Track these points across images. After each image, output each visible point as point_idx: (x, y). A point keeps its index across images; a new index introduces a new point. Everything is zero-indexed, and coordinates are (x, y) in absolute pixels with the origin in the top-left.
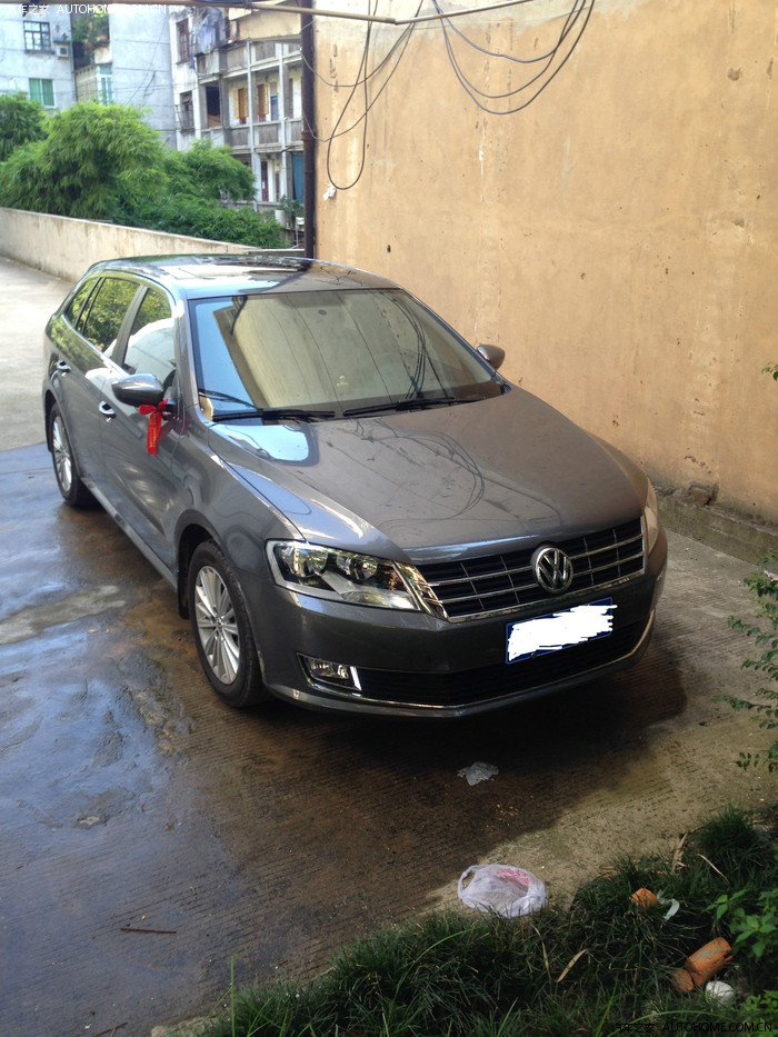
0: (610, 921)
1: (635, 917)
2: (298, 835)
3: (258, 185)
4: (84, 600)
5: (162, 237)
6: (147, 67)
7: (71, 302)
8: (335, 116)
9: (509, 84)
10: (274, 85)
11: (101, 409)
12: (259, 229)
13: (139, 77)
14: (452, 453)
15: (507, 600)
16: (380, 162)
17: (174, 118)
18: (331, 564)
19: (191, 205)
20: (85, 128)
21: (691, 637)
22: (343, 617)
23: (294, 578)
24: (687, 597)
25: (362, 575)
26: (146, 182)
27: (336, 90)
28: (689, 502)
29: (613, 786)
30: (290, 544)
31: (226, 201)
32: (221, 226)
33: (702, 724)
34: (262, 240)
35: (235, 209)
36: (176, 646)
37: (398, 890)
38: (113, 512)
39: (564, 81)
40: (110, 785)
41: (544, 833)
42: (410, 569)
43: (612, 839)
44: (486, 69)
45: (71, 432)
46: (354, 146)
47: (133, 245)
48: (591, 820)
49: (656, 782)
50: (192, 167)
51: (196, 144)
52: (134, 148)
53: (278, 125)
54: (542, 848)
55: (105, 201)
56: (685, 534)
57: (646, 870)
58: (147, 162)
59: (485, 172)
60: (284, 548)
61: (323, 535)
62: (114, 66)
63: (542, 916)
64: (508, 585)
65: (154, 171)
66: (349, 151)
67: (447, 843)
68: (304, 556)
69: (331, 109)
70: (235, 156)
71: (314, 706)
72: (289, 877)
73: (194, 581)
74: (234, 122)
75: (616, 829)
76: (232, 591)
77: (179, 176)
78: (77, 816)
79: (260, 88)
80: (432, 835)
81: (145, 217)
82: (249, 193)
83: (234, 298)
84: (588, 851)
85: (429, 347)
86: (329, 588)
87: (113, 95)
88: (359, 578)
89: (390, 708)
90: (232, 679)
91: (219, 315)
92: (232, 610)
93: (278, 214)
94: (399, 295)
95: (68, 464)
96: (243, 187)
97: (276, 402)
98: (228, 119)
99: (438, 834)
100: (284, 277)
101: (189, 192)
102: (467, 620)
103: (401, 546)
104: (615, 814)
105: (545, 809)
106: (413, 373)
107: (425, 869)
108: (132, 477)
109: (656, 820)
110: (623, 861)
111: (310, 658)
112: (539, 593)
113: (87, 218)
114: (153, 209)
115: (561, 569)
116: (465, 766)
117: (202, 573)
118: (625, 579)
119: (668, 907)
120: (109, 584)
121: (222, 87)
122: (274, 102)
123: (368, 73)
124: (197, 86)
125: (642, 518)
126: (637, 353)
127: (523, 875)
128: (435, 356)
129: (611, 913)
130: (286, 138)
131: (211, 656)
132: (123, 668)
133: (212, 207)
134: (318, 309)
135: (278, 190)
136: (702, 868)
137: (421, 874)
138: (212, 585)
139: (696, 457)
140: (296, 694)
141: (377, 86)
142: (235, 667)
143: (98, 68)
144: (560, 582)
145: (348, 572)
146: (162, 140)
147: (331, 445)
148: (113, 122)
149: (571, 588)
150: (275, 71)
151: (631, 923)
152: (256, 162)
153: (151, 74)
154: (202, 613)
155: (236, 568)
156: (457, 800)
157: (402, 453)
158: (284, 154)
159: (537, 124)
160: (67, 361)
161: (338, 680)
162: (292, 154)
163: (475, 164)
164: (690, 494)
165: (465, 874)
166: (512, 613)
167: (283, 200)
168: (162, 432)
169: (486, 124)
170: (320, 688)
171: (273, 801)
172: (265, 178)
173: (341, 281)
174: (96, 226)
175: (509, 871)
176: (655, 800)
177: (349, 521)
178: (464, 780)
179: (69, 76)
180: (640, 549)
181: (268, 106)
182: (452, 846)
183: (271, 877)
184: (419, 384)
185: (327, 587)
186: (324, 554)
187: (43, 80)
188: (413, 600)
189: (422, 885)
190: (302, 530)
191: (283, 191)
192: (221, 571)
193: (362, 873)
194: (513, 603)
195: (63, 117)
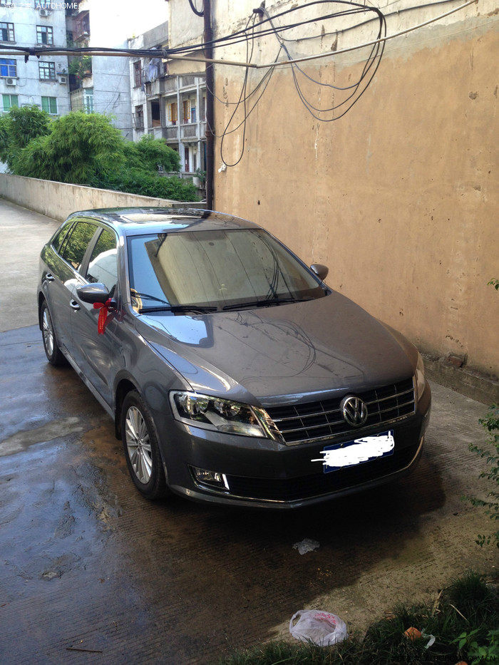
0: (389, 650)
1: (405, 647)
2: (185, 587)
3: (182, 162)
4: (56, 426)
5: (120, 195)
6: (115, 90)
7: (58, 236)
8: (226, 121)
9: (333, 103)
10: (194, 101)
11: (71, 305)
12: (182, 189)
13: (110, 96)
14: (297, 333)
15: (325, 431)
16: (254, 150)
17: (132, 121)
18: (211, 406)
19: (140, 175)
20: (75, 128)
21: (449, 455)
22: (219, 442)
23: (187, 416)
24: (447, 428)
25: (230, 414)
26: (112, 161)
27: (227, 106)
28: (449, 365)
29: (395, 557)
30: (185, 393)
31: (162, 172)
32: (158, 187)
33: (455, 515)
34: (184, 196)
35: (168, 177)
36: (114, 458)
37: (250, 626)
38: (79, 370)
39: (366, 101)
40: (64, 551)
41: (349, 588)
42: (262, 411)
43: (393, 593)
44: (319, 93)
45: (54, 318)
46: (238, 139)
47: (102, 199)
48: (379, 580)
49: (424, 554)
50: (141, 151)
51: (144, 138)
52: (104, 141)
53: (195, 125)
54: (346, 599)
55: (86, 173)
56: (447, 386)
57: (415, 614)
58: (112, 149)
59: (318, 156)
60: (181, 396)
61: (209, 388)
62: (95, 89)
63: (344, 646)
64: (325, 421)
65: (116, 154)
66: (234, 143)
67: (283, 595)
68: (193, 401)
69: (224, 117)
70: (168, 145)
71: (198, 499)
72: (178, 617)
73: (125, 416)
74: (169, 123)
75: (396, 586)
76: (148, 423)
77: (133, 156)
78: (42, 572)
79: (185, 103)
80: (274, 589)
81: (111, 182)
82: (176, 168)
83: (159, 235)
84: (377, 601)
85: (281, 265)
86: (209, 422)
87: (94, 107)
88: (228, 416)
89: (250, 502)
90: (147, 480)
91: (148, 245)
92: (148, 436)
93: (195, 180)
94: (262, 233)
95: (51, 338)
96: (173, 164)
97: (184, 300)
98: (165, 122)
99: (278, 588)
100: (192, 222)
101: (139, 166)
102: (301, 444)
103: (255, 396)
104: (396, 575)
105: (349, 572)
106: (271, 282)
107: (268, 612)
108: (90, 347)
109: (423, 580)
110: (399, 608)
111: (196, 468)
112: (345, 426)
113: (75, 183)
114: (116, 177)
115: (360, 411)
116: (298, 542)
117: (130, 410)
118: (404, 417)
119: (428, 640)
120: (73, 416)
121: (161, 102)
122: (193, 111)
123: (247, 96)
124: (146, 102)
125: (414, 378)
126: (414, 270)
127: (333, 617)
128: (284, 271)
129: (390, 644)
130: (200, 133)
131: (135, 465)
132: (79, 472)
133: (153, 175)
134: (209, 242)
135: (195, 165)
136: (452, 613)
137: (266, 616)
138: (136, 418)
139: (453, 336)
140: (188, 492)
141: (252, 103)
142: (149, 472)
143: (85, 91)
144: (359, 420)
145: (222, 412)
146: (123, 135)
147: (221, 328)
148: (92, 124)
149: (367, 423)
150: (194, 92)
151: (403, 651)
152: (182, 148)
153: (117, 94)
154: (129, 436)
155: (150, 408)
156: (292, 565)
157: (266, 333)
158: (199, 143)
159: (350, 126)
160: (52, 273)
161: (215, 482)
162: (203, 143)
163: (312, 151)
164: (449, 360)
165: (294, 616)
166: (329, 439)
167: (198, 171)
168: (108, 320)
169: (318, 126)
170: (204, 488)
171: (170, 564)
172: (187, 158)
173: (227, 224)
174: (80, 188)
175: (323, 614)
176: (423, 566)
177: (223, 380)
178: (297, 551)
179: (67, 95)
180: (412, 398)
181: (190, 114)
182: (287, 597)
183: (166, 616)
184: (275, 289)
185: (208, 422)
186: (206, 400)
187: (50, 97)
188: (263, 430)
189: (266, 623)
190: (192, 384)
191: (198, 165)
192: (142, 410)
193: (226, 614)
194: (328, 433)
195: (61, 121)
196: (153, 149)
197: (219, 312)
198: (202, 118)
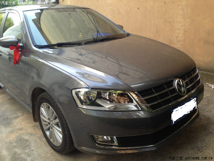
15: (169, 101)
18: (99, 96)
23: (85, 104)
64: (169, 95)
86: (100, 106)
111: (96, 135)
115: (184, 86)
144: (184, 91)
149: (187, 93)
194: (172, 101)
197: (83, 45)
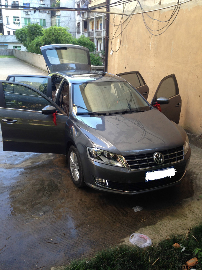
0: (167, 251)
1: (173, 250)
2: (91, 221)
3: (96, 47)
8: (114, 33)
9: (158, 27)
10: (101, 21)
12: (95, 59)
13: (67, 19)
14: (138, 124)
15: (146, 166)
16: (125, 45)
17: (75, 29)
18: (102, 154)
20: (53, 33)
21: (197, 176)
23: (93, 157)
24: (197, 165)
27: (114, 26)
28: (200, 139)
29: (172, 216)
30: (92, 148)
33: (197, 200)
36: (65, 170)
37: (114, 238)
39: (173, 26)
40: (46, 205)
41: (153, 226)
42: (122, 156)
43: (170, 229)
44: (153, 22)
46: (118, 41)
48: (165, 224)
49: (183, 215)
51: (81, 37)
53: (101, 31)
54: (152, 230)
56: (199, 147)
57: (178, 238)
59: (151, 49)
60: (91, 149)
61: (102, 147)
62: (61, 16)
63: (150, 248)
64: (147, 162)
66: (117, 42)
67: (127, 227)
68: (96, 152)
69: (113, 31)
70: (90, 39)
71: (96, 189)
72: (87, 232)
73: (70, 155)
74: (90, 30)
75: (171, 227)
76: (78, 159)
78: (38, 212)
79: (98, 21)
80: (124, 224)
83: (83, 83)
84: (164, 232)
85: (133, 95)
87: (60, 23)
88: (109, 158)
89: (117, 191)
90: (77, 180)
91: (81, 87)
93: (100, 55)
94: (126, 83)
96: (92, 48)
97: (94, 110)
100: (98, 77)
102: (138, 170)
103: (119, 150)
104: (172, 222)
105: (154, 220)
106: (128, 102)
107: (121, 233)
109: (182, 225)
110: (172, 235)
111: (96, 177)
112: (155, 164)
115: (161, 158)
116: (134, 207)
117: (71, 153)
118: (180, 161)
119: (182, 248)
121: (88, 21)
122: (101, 25)
123: (123, 22)
124: (81, 21)
125: (184, 146)
127: (146, 237)
129: (167, 249)
130: (103, 34)
131: (73, 174)
134: (105, 86)
135: (101, 48)
136: (193, 239)
137: (120, 234)
138: (74, 156)
140: (92, 186)
141: (125, 25)
142: (78, 177)
143: (57, 16)
144: (160, 162)
145: (106, 156)
146: (72, 35)
147: (108, 121)
148: (60, 31)
149: (163, 163)
150: (101, 17)
151: (172, 252)
152: (95, 41)
153: (70, 18)
154: (71, 163)
155: (79, 153)
156: (131, 216)
157: (126, 123)
158: (103, 39)
159: (165, 37)
161: (103, 183)
162: (104, 39)
163: (149, 47)
164: (201, 136)
165: (131, 235)
166: (148, 169)
167: (102, 51)
169: (152, 36)
170: (98, 185)
171: (85, 212)
172: (97, 45)
173: (112, 79)
175: (143, 235)
176: (183, 220)
177: (107, 144)
178: (134, 210)
179: (50, 18)
180: (183, 154)
181: (99, 26)
182: (129, 228)
183: (83, 232)
184: (130, 106)
185: (101, 160)
186: (100, 151)
187: (43, 19)
188: (122, 164)
189: (120, 237)
190: (95, 145)
191: (102, 48)
192: (76, 153)
193: (105, 233)
194: (148, 166)
195: (48, 30)
196: (84, 42)
198: (104, 28)
